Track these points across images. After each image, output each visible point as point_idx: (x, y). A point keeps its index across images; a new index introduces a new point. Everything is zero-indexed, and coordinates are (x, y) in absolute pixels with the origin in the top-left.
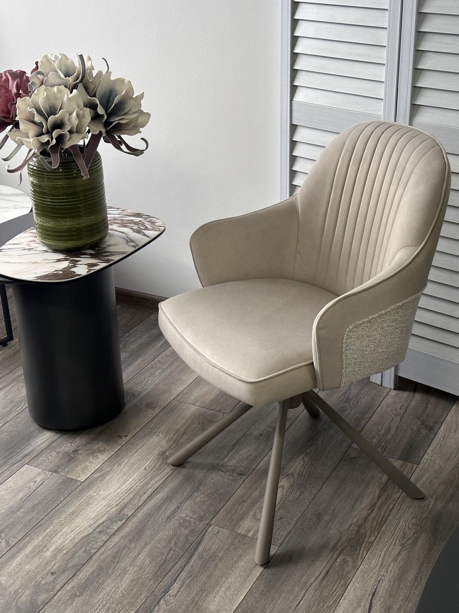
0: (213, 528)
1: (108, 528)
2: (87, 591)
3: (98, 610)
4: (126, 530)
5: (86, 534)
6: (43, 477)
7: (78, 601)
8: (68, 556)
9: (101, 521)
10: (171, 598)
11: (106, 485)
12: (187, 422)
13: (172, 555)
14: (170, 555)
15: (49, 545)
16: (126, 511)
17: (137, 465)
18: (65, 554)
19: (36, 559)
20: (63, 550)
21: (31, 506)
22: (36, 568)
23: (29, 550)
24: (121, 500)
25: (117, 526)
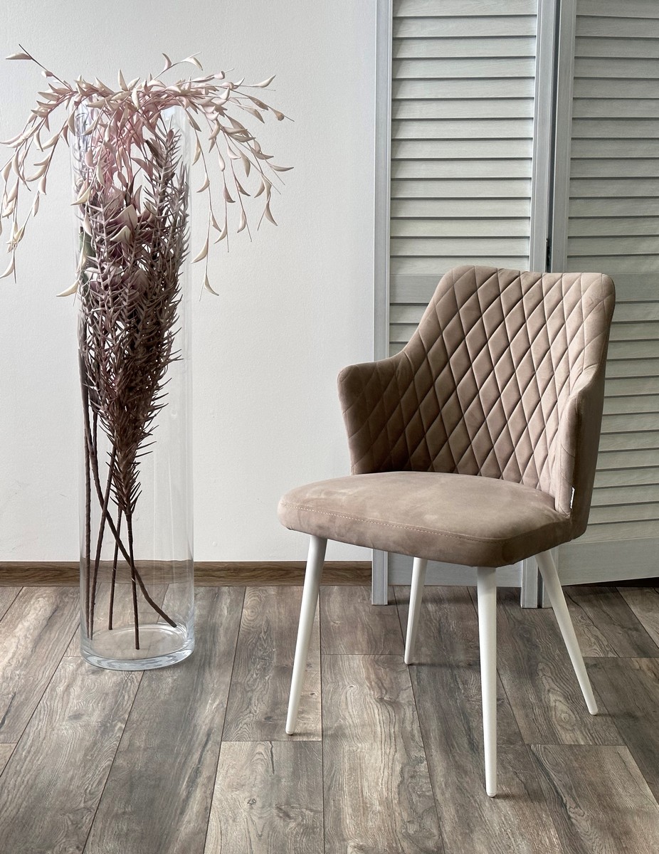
0: (535, 746)
1: (415, 771)
2: (474, 826)
3: (512, 839)
4: (440, 770)
5: (398, 782)
6: (263, 747)
7: (476, 836)
8: (406, 804)
9: (398, 768)
10: (576, 809)
11: (355, 738)
12: (368, 669)
13: (526, 777)
14: (522, 778)
15: (368, 801)
16: (413, 754)
17: (365, 714)
18: (399, 802)
19: (370, 815)
20: (392, 801)
21: (290, 774)
22: (383, 822)
23: (350, 811)
24: (394, 747)
25: (423, 768)
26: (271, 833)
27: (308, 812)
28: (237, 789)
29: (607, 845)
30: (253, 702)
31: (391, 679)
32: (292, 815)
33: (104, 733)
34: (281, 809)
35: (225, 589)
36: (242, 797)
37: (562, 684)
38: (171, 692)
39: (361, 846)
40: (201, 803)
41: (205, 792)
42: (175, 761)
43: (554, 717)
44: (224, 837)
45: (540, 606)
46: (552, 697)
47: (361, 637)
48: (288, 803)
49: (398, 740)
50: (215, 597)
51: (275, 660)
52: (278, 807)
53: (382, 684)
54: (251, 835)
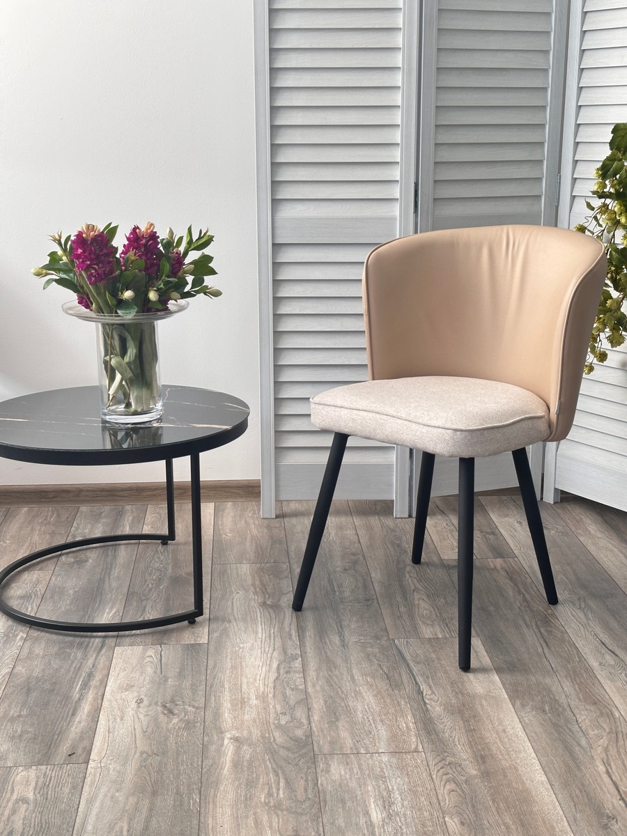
0: (399, 641)
1: (290, 667)
2: (340, 715)
3: (373, 725)
4: (312, 665)
5: (274, 678)
6: (154, 651)
7: (340, 724)
8: (280, 698)
9: (275, 665)
10: (432, 696)
11: (238, 640)
12: (254, 577)
13: (388, 668)
14: (385, 669)
15: (246, 696)
16: (289, 652)
17: (248, 618)
18: (274, 696)
19: (247, 709)
20: (268, 695)
21: (176, 674)
22: (258, 715)
23: (229, 705)
24: (272, 646)
25: (297, 664)
26: (155, 729)
27: (190, 709)
28: (126, 690)
29: (457, 727)
30: (147, 609)
31: (274, 585)
32: (176, 712)
33: (5, 642)
34: (166, 707)
35: (128, 507)
36: (131, 696)
37: (426, 584)
38: (72, 603)
39: (237, 737)
40: (92, 704)
41: (97, 694)
42: (71, 666)
43: (417, 614)
44: (111, 735)
45: (410, 516)
46: (416, 596)
47: (249, 547)
48: (173, 701)
49: (276, 639)
50: (120, 514)
51: (170, 571)
52: (163, 705)
53: (266, 589)
54: (137, 731)
